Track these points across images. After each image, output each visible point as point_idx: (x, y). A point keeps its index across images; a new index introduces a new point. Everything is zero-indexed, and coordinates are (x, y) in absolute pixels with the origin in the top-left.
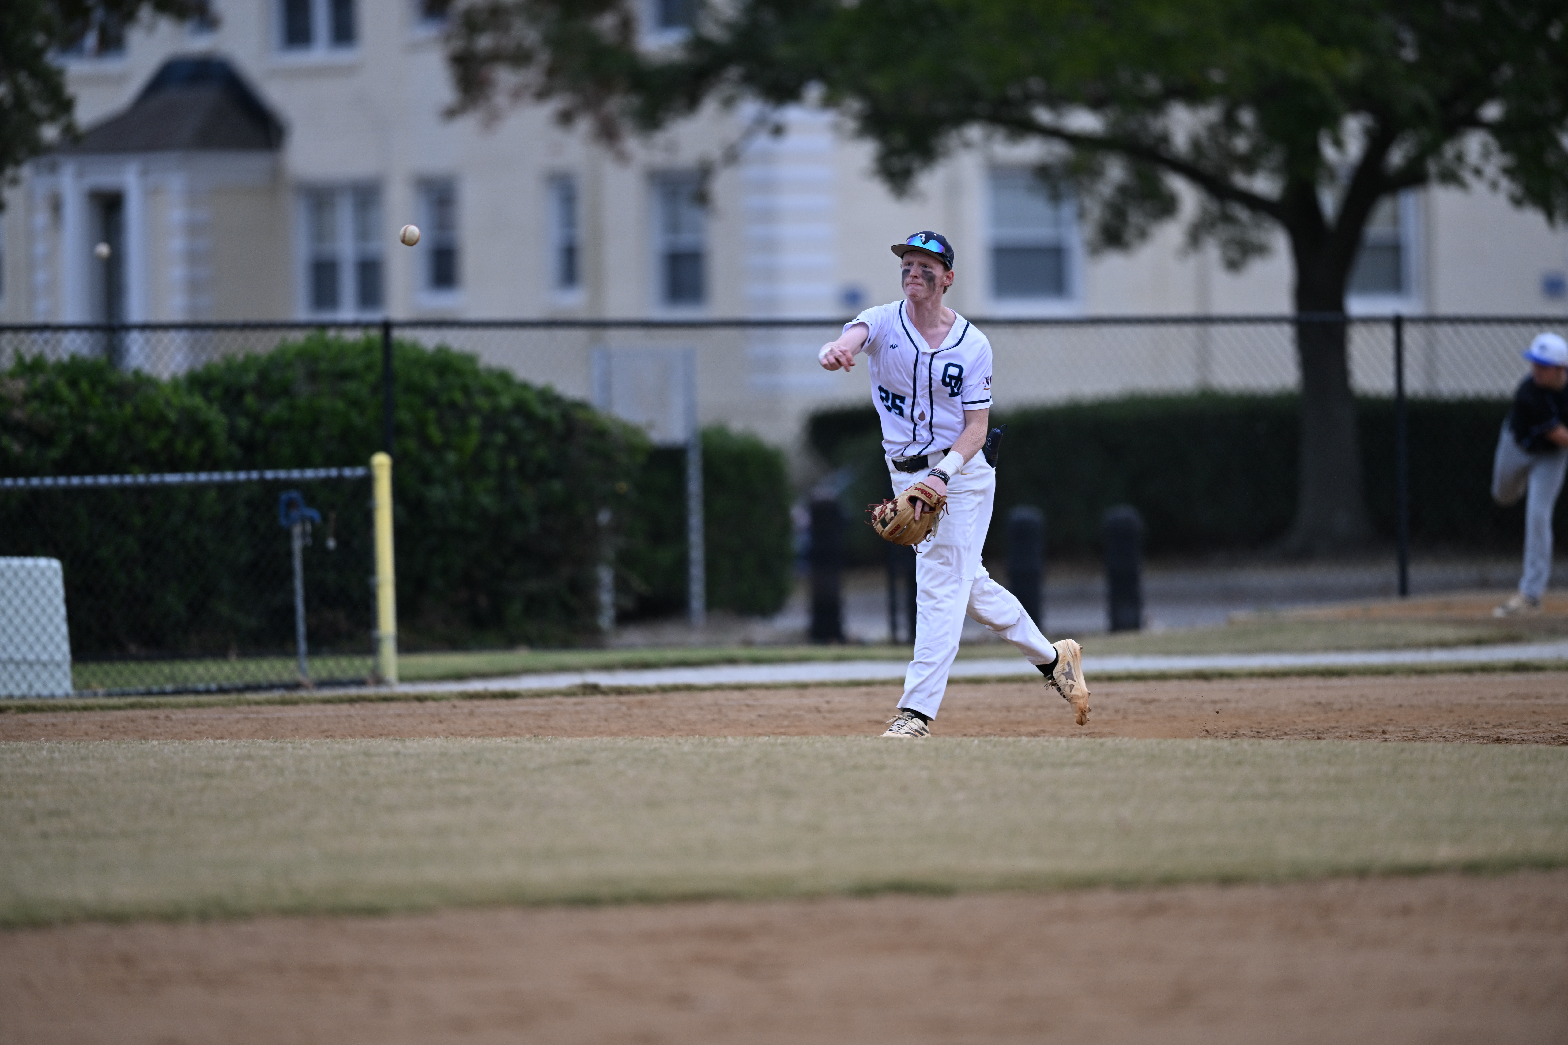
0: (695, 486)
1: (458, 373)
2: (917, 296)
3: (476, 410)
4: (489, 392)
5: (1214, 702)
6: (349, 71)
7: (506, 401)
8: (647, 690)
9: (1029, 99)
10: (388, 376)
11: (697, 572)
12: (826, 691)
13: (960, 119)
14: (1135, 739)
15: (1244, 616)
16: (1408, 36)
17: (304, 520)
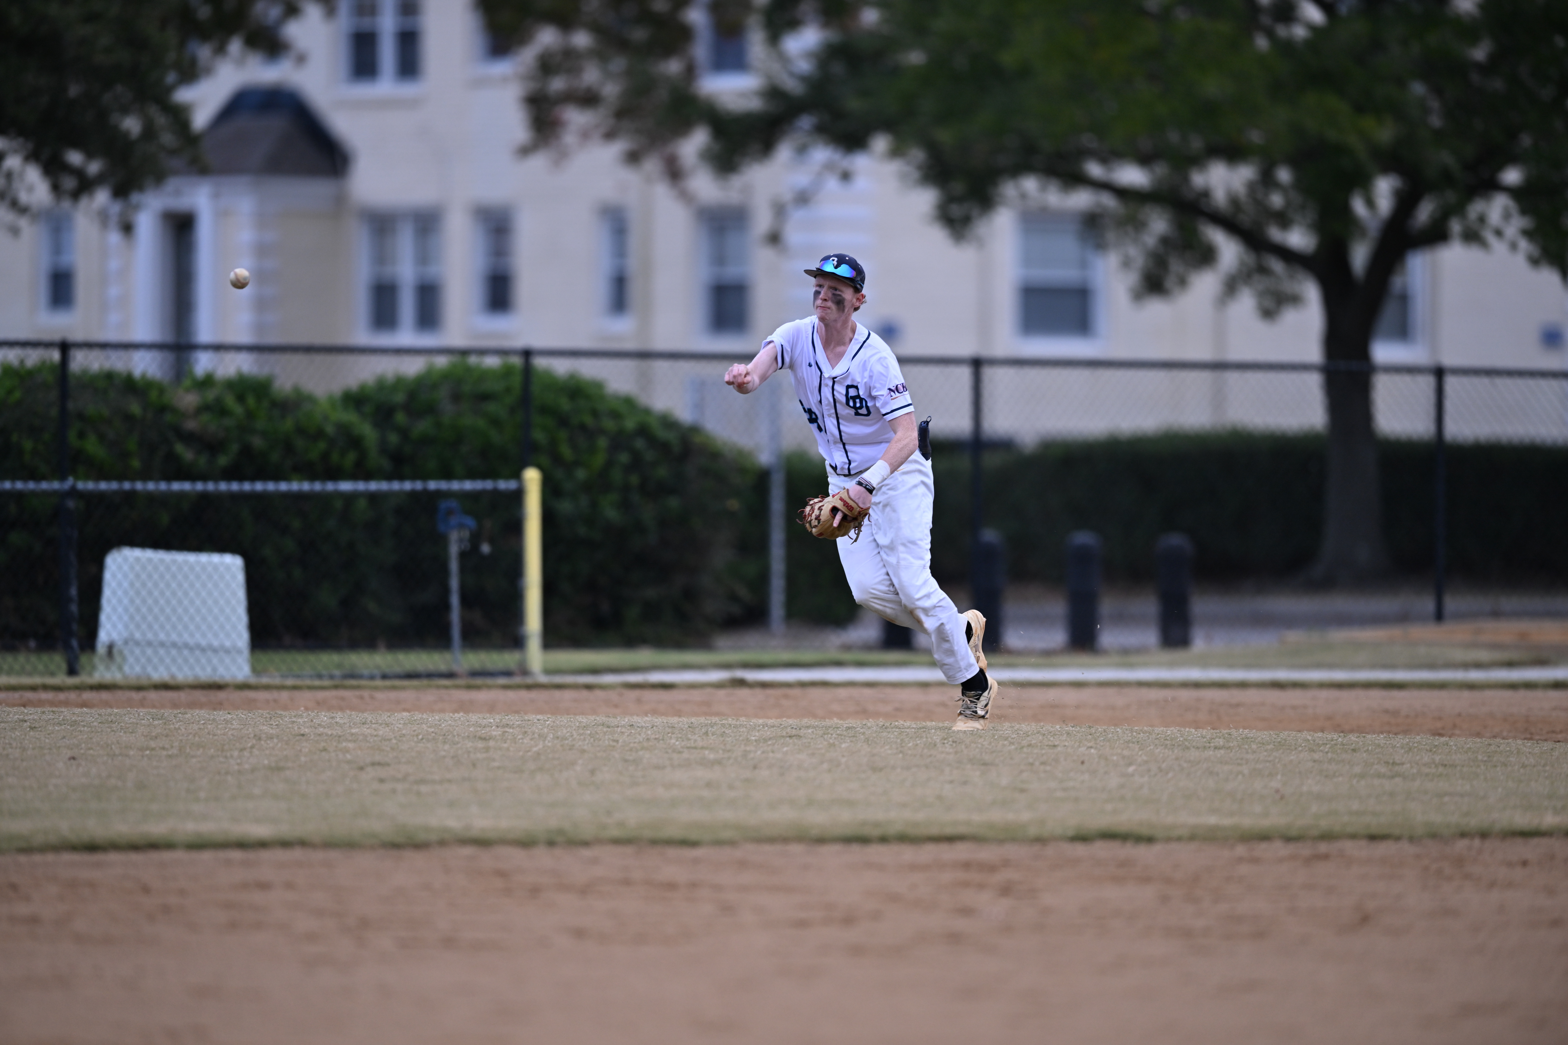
0: (777, 505)
2: (826, 319)
3: (603, 432)
4: (616, 415)
5: (1294, 708)
6: (416, 103)
7: (630, 424)
9: (1085, 153)
10: (525, 399)
11: (777, 584)
13: (1018, 170)
14: (1254, 731)
15: (1294, 636)
16: (1435, 104)
17: (461, 526)
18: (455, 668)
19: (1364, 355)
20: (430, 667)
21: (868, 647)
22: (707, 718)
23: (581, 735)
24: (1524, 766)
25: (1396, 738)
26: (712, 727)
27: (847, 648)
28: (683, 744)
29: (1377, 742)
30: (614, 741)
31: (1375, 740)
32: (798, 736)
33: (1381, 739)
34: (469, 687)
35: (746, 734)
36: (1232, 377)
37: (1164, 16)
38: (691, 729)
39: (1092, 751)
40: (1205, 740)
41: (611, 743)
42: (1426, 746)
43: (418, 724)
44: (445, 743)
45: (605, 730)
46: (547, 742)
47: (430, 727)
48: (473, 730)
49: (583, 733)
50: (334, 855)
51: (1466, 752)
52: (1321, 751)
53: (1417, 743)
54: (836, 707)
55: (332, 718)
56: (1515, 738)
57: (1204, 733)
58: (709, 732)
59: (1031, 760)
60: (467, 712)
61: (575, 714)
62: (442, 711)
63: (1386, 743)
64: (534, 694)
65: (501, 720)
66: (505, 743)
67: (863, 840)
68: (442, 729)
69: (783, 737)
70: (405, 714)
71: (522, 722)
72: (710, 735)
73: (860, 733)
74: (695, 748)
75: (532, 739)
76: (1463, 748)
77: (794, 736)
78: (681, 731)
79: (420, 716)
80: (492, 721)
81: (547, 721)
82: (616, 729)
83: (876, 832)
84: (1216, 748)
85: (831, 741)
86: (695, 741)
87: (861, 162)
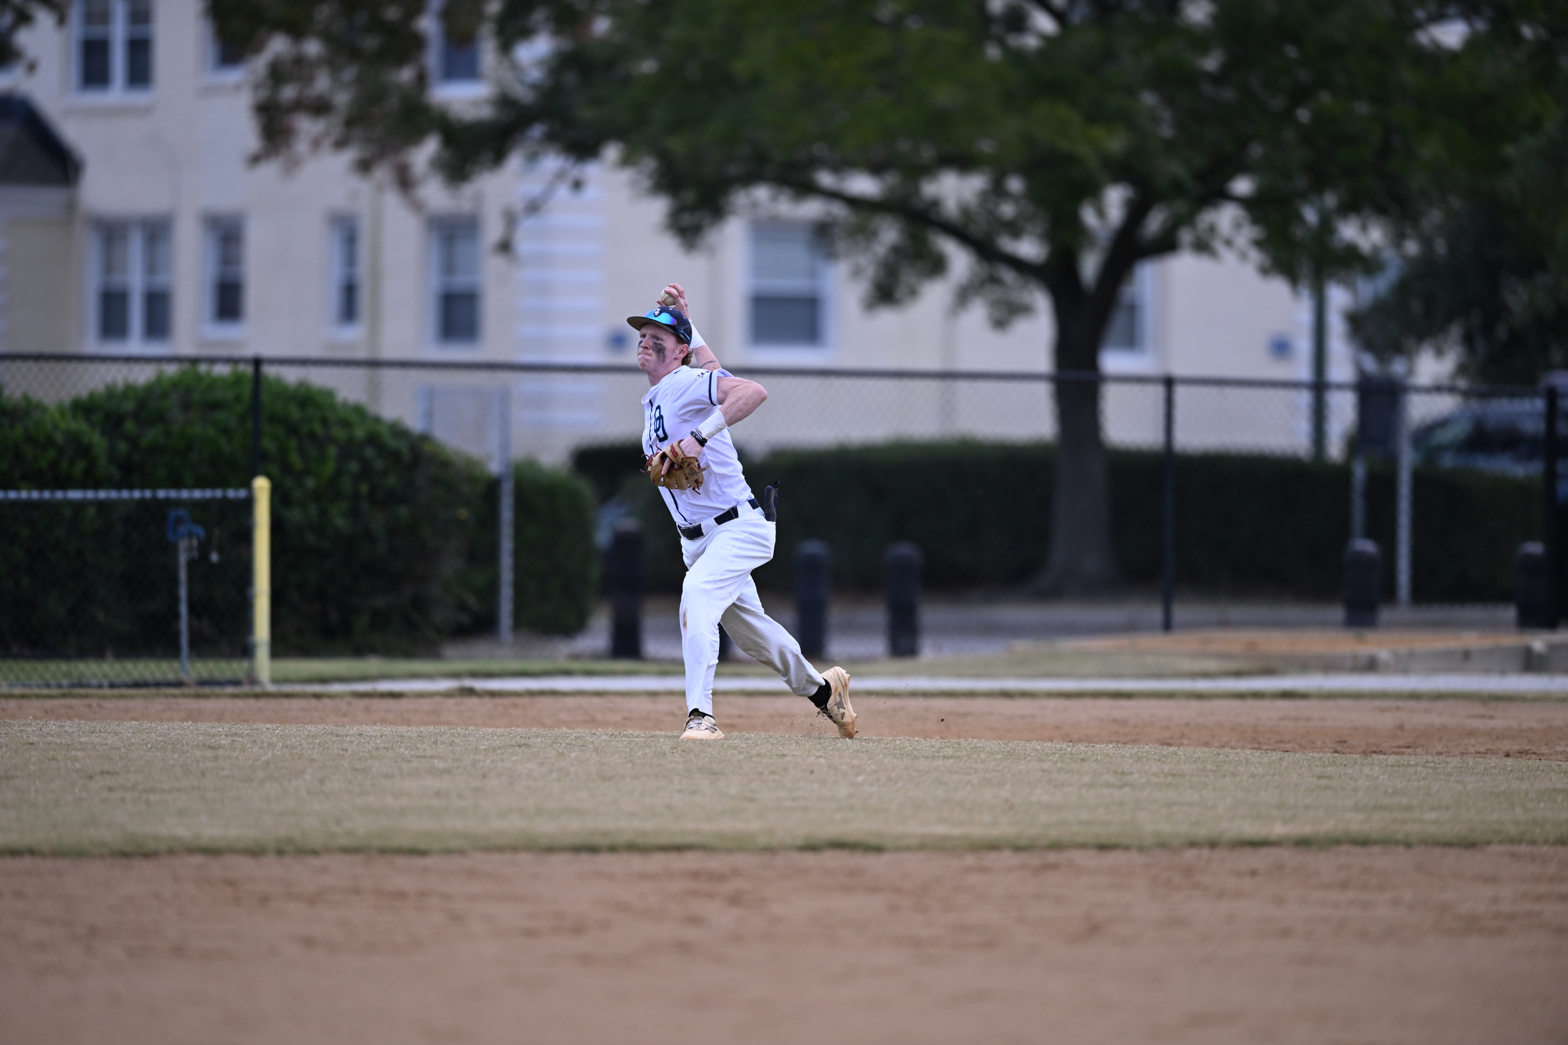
0: (507, 514)
1: (318, 405)
2: (646, 366)
3: (333, 440)
4: (345, 424)
5: (1022, 717)
6: (146, 111)
7: (360, 433)
8: (517, 694)
9: (815, 163)
10: (255, 407)
11: (506, 593)
12: (674, 698)
13: (750, 179)
14: (983, 740)
15: (1023, 646)
16: (1167, 115)
17: (190, 535)
18: (183, 677)
19: (1092, 364)
20: (159, 676)
21: (596, 656)
22: (436, 727)
23: (310, 744)
24: (1253, 776)
25: (1125, 748)
26: (441, 736)
27: (576, 657)
28: (412, 753)
30: (343, 750)
31: (1104, 750)
32: (528, 746)
33: (1110, 748)
34: (197, 696)
35: (475, 743)
36: (963, 386)
37: (896, 25)
38: (420, 738)
39: (822, 760)
40: (934, 749)
41: (340, 752)
42: (1155, 756)
43: (147, 733)
44: (174, 751)
45: (334, 738)
46: (276, 751)
47: (159, 736)
48: (202, 739)
49: (312, 742)
51: (1195, 762)
52: (1051, 760)
53: (1146, 752)
54: (564, 716)
55: (61, 726)
56: (1243, 747)
57: (933, 743)
58: (438, 741)
59: (760, 770)
60: (195, 721)
61: (304, 723)
62: (170, 720)
63: (1115, 753)
64: (262, 703)
65: (230, 729)
66: (234, 752)
67: (592, 849)
68: (171, 738)
69: (512, 746)
70: (133, 723)
71: (251, 731)
72: (439, 744)
73: (589, 742)
74: (425, 757)
75: (261, 748)
76: (1192, 757)
77: (523, 745)
78: (410, 740)
79: (149, 725)
80: (221, 730)
81: (276, 730)
82: (345, 738)
83: (605, 841)
84: (945, 757)
85: (560, 750)
86: (425, 750)
87: (592, 171)
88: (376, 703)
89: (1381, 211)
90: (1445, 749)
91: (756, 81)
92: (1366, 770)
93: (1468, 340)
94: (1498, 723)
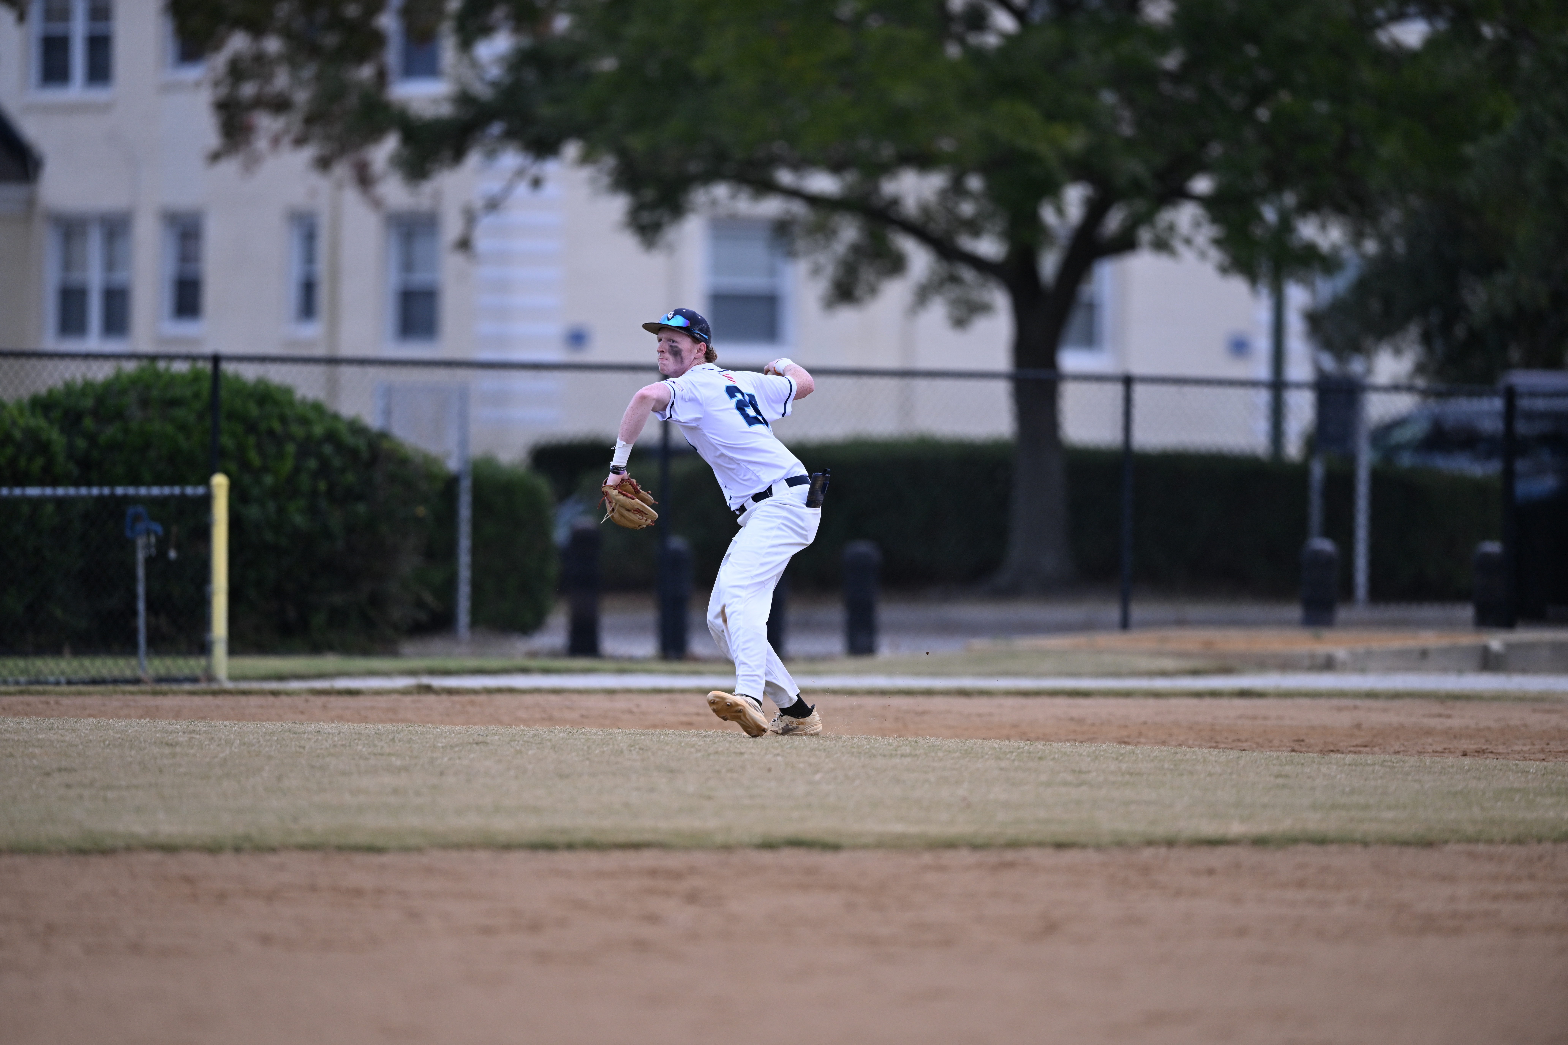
0: (465, 512)
1: (276, 403)
2: (666, 370)
3: (291, 438)
4: (304, 421)
5: (980, 715)
6: (106, 108)
7: (318, 430)
8: (474, 692)
9: (775, 161)
10: (213, 404)
11: (464, 590)
12: (631, 696)
13: (709, 177)
14: (941, 738)
15: (980, 644)
16: (1126, 114)
17: (148, 532)
18: (141, 674)
19: (1050, 362)
20: (116, 673)
21: (554, 654)
22: (394, 724)
23: (267, 741)
24: (1210, 775)
25: (1083, 747)
26: (399, 733)
27: (533, 655)
28: (370, 750)
29: (1063, 749)
30: (300, 747)
31: (1061, 748)
32: (485, 743)
33: (1067, 747)
34: (155, 693)
35: (433, 740)
36: (921, 384)
37: (857, 23)
38: (377, 735)
39: (779, 758)
40: (892, 747)
41: (298, 749)
42: (1112, 755)
43: (105, 730)
44: (131, 748)
45: (291, 736)
46: (233, 748)
47: (117, 733)
48: (159, 736)
49: (270, 739)
50: (20, 861)
51: (1153, 761)
52: (1008, 759)
53: (1103, 751)
54: (522, 714)
55: (19, 723)
56: (1200, 746)
57: (891, 741)
58: (396, 738)
59: (717, 767)
60: (153, 718)
61: (262, 721)
62: (128, 716)
63: (1072, 752)
64: (219, 700)
65: (188, 726)
66: (192, 748)
67: (549, 847)
68: (128, 735)
69: (470, 743)
70: (91, 720)
71: (209, 728)
72: (397, 741)
73: (546, 740)
74: (382, 754)
75: (218, 745)
76: (1149, 756)
77: (481, 743)
78: (368, 738)
79: (106, 722)
80: (179, 727)
81: (234, 727)
82: (302, 735)
83: (563, 839)
84: (902, 756)
85: (518, 748)
86: (382, 747)
87: (551, 168)
88: (334, 701)
89: (1340, 210)
90: (1402, 748)
91: (716, 79)
92: (1324, 769)
93: (1427, 339)
94: (1455, 723)
